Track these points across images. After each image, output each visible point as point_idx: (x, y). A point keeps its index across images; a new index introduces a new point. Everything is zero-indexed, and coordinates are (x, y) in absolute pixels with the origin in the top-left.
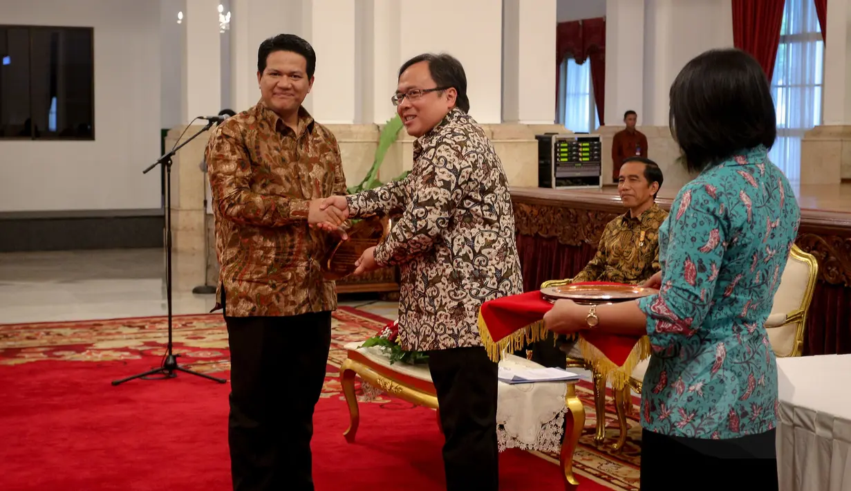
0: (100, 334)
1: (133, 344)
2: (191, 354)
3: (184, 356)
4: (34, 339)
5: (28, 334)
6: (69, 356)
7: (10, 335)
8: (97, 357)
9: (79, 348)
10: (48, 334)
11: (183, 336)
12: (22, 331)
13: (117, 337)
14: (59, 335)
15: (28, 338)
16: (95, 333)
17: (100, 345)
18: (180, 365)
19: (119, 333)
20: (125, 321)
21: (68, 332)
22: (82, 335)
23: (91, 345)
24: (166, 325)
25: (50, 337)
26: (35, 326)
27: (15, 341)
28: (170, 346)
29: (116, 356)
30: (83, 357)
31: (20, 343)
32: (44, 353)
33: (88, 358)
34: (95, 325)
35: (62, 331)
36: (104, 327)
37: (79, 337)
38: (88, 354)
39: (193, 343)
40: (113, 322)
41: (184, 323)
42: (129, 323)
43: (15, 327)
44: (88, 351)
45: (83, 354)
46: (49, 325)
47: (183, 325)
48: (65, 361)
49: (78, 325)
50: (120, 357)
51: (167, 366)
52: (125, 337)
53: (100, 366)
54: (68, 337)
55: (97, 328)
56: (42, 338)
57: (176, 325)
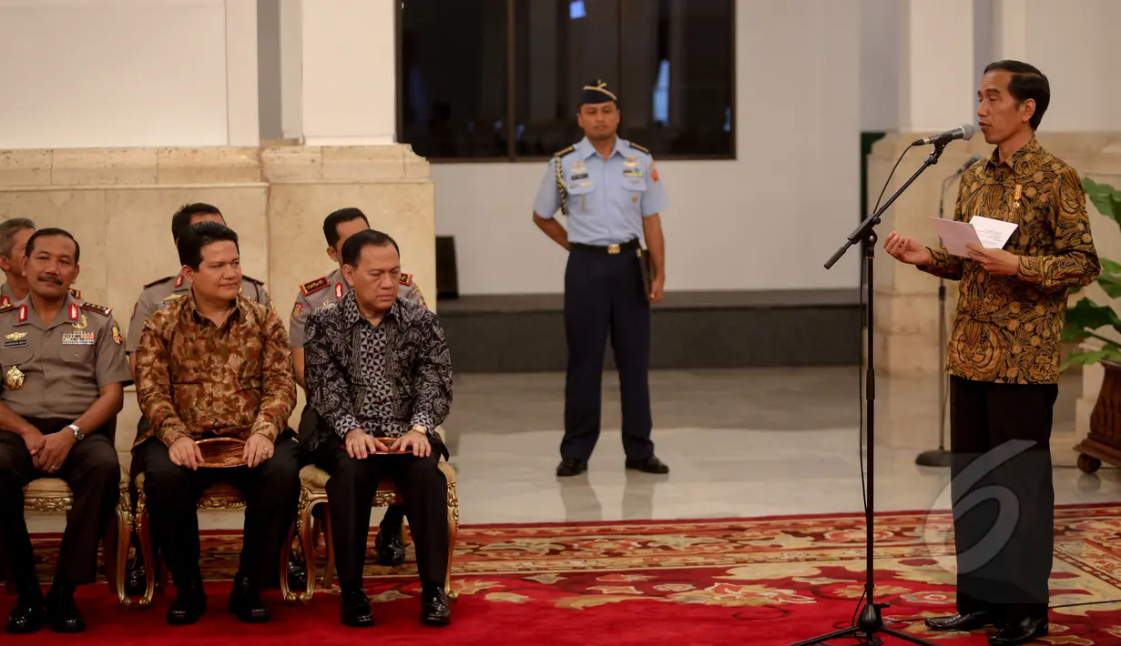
0: (740, 549)
1: (800, 571)
2: (910, 598)
3: (896, 600)
4: (620, 555)
5: (610, 546)
6: (683, 594)
7: (576, 546)
8: (734, 598)
9: (701, 578)
10: (644, 545)
11: (896, 556)
12: (599, 537)
13: (771, 555)
14: (665, 548)
15: (610, 553)
16: (730, 547)
17: (740, 573)
18: (888, 620)
19: (776, 547)
20: (787, 522)
21: (681, 542)
22: (708, 549)
23: (723, 571)
24: (862, 535)
25: (649, 552)
26: (621, 528)
27: (586, 559)
28: (870, 578)
29: (768, 596)
30: (709, 596)
31: (593, 563)
32: (637, 585)
33: (717, 599)
34: (730, 530)
35: (668, 540)
36: (748, 534)
37: (700, 555)
38: (716, 590)
39: (913, 574)
40: (765, 523)
41: (897, 529)
42: (794, 527)
43: (585, 529)
44: (717, 584)
45: (709, 589)
46: (649, 527)
47: (897, 534)
48: (673, 604)
49: (699, 527)
50: (776, 598)
51: (863, 625)
52: (786, 555)
53: (739, 616)
54: (682, 552)
55: (735, 535)
56: (634, 555)
57: (882, 533)
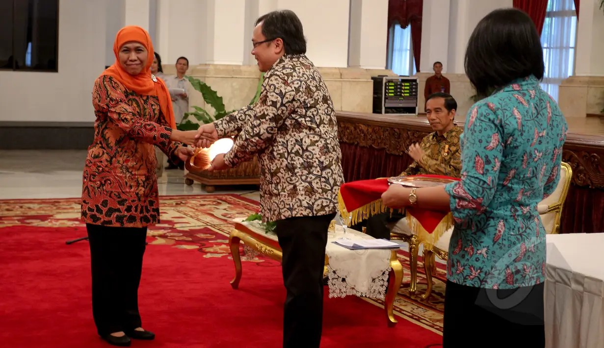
0: (58, 208)
4: (12, 210)
5: (7, 207)
6: (36, 223)
8: (56, 225)
9: (43, 218)
10: (21, 207)
12: (4, 204)
13: (70, 210)
14: (29, 208)
15: (8, 210)
16: (55, 208)
17: (58, 216)
19: (72, 208)
20: (76, 200)
21: (36, 206)
22: (46, 209)
23: (52, 216)
25: (23, 209)
26: (12, 201)
29: (70, 224)
30: (46, 224)
32: (18, 220)
33: (50, 225)
34: (55, 202)
35: (31, 206)
36: (61, 204)
37: (43, 210)
38: (49, 222)
40: (68, 200)
44: (49, 220)
45: (46, 222)
46: (22, 201)
48: (33, 227)
49: (43, 202)
50: (72, 225)
52: (76, 211)
53: (58, 230)
54: (36, 209)
55: (57, 204)
56: (17, 210)
